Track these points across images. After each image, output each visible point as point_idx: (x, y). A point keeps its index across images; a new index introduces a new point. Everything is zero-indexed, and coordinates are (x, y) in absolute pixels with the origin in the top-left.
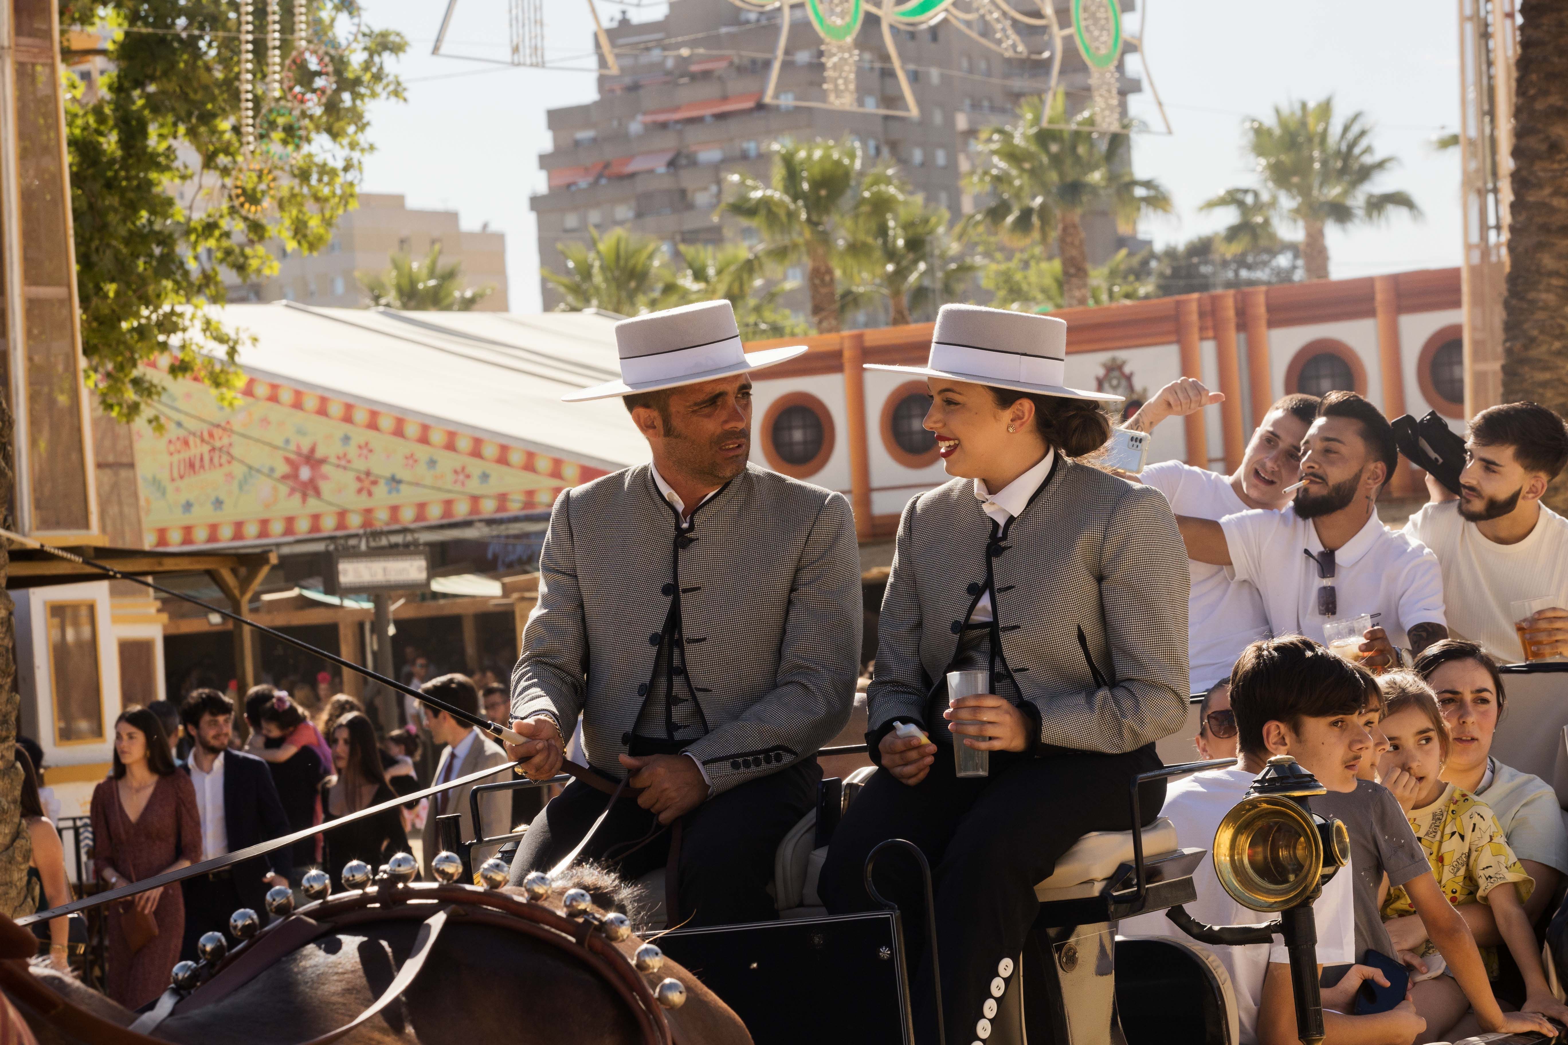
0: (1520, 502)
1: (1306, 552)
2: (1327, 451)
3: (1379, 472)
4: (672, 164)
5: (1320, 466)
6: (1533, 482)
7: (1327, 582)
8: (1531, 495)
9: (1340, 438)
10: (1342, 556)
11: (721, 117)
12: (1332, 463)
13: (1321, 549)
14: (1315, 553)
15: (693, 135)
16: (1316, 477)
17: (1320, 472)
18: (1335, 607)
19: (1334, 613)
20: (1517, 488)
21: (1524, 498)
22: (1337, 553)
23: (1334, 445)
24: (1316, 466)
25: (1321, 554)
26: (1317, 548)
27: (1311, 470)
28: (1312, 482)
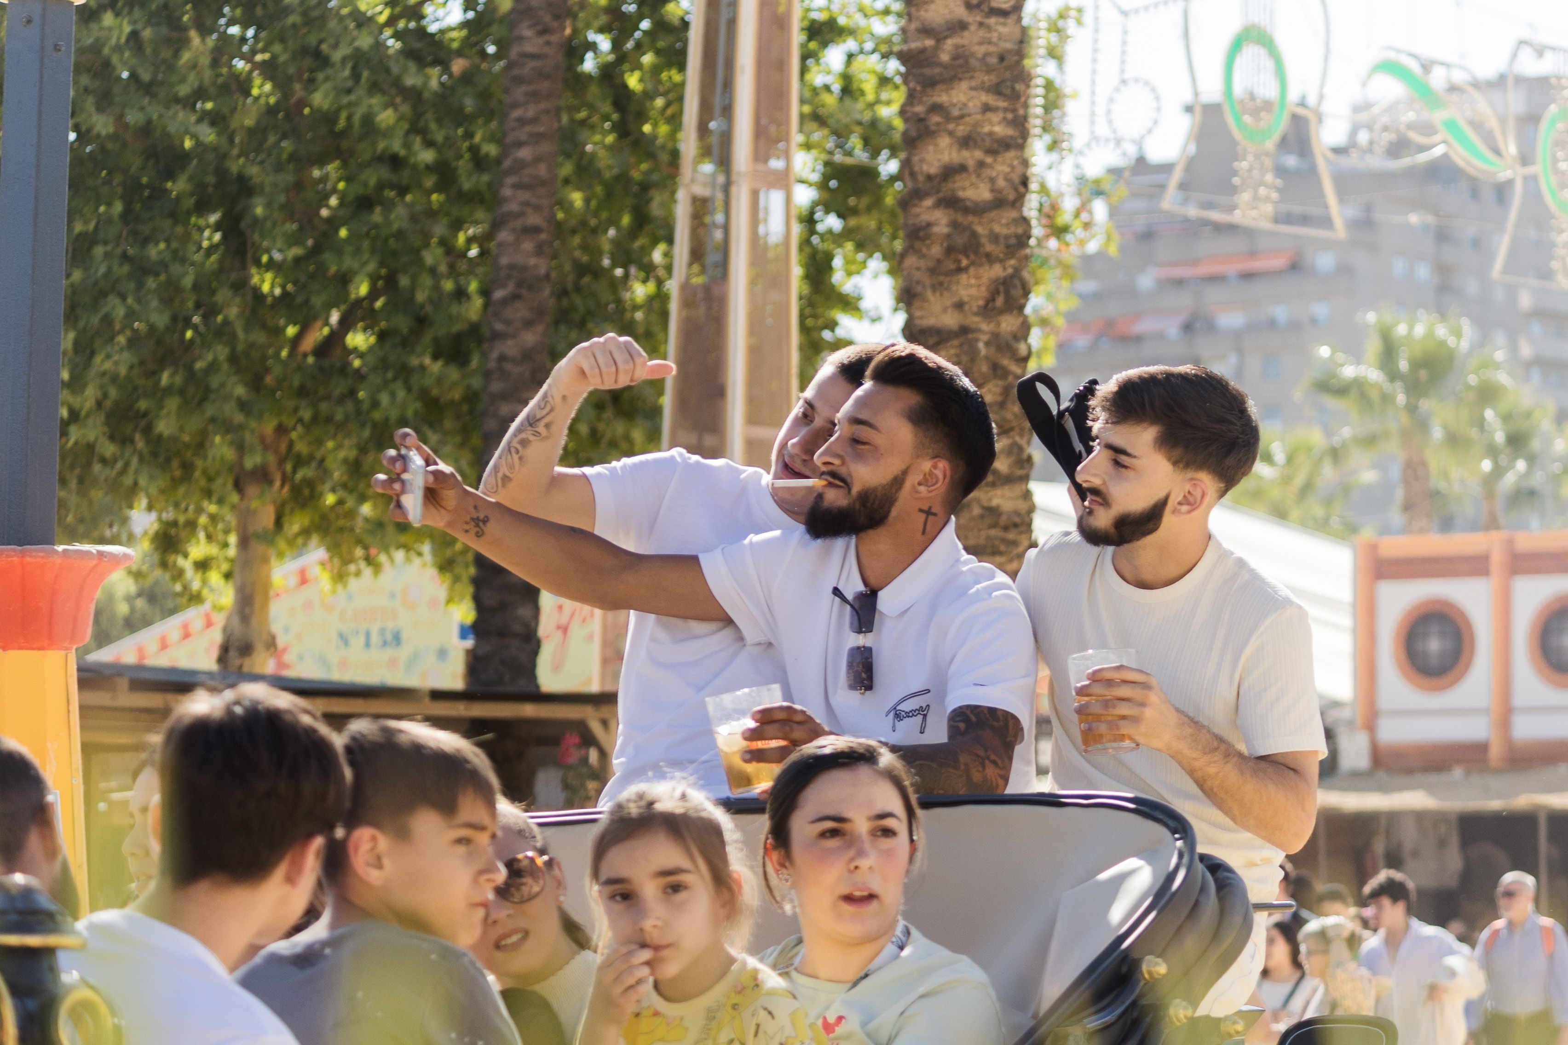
0: (1168, 519)
1: (836, 592)
2: (856, 441)
3: (939, 473)
4: (1188, 328)
5: (843, 463)
6: (1188, 487)
7: (861, 640)
8: (1185, 508)
9: (872, 420)
10: (887, 600)
11: (1248, 276)
12: (859, 457)
13: (861, 587)
14: (850, 596)
15: (1213, 295)
16: (837, 479)
17: (843, 471)
18: (870, 678)
19: (869, 687)
20: (1161, 495)
21: (1175, 511)
22: (881, 594)
23: (864, 432)
24: (837, 462)
25: (860, 596)
26: (854, 586)
27: (830, 468)
28: (830, 484)
